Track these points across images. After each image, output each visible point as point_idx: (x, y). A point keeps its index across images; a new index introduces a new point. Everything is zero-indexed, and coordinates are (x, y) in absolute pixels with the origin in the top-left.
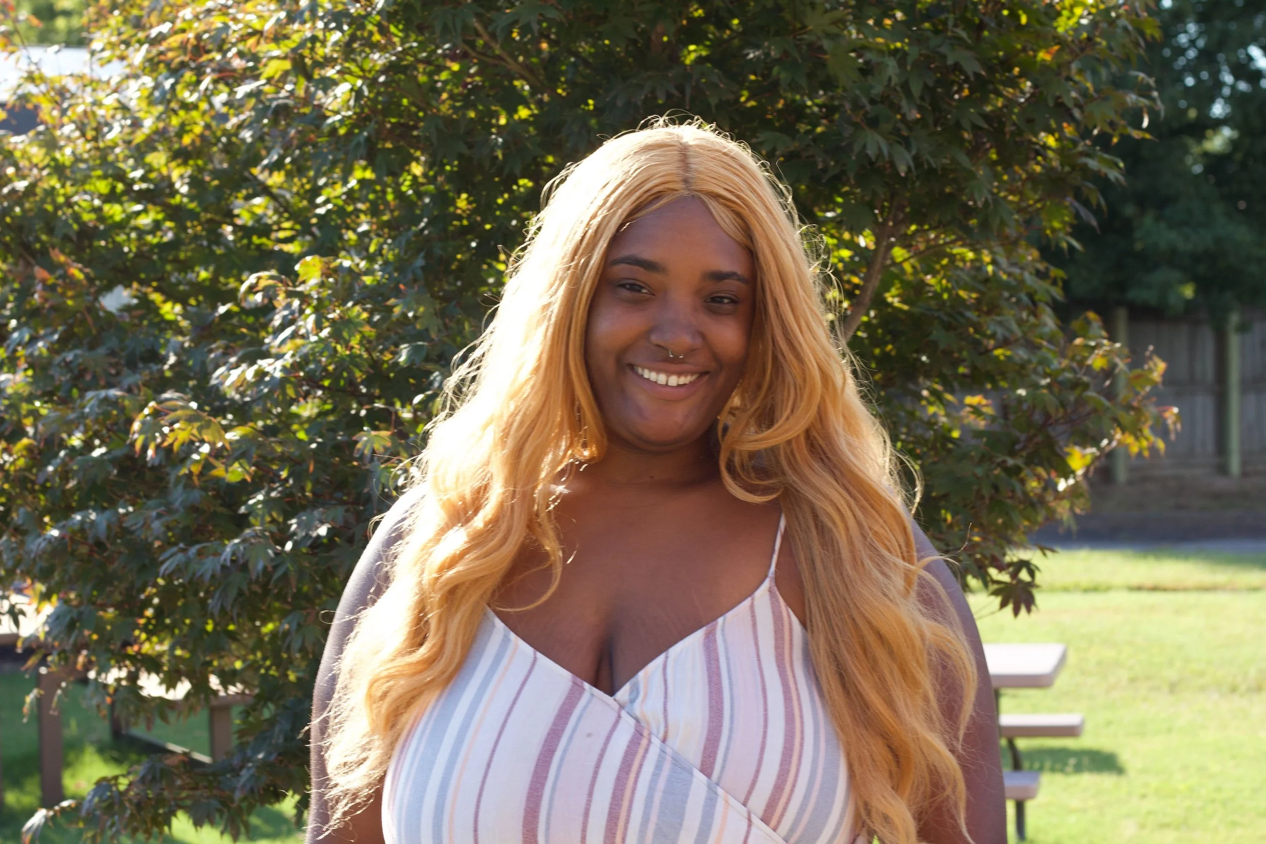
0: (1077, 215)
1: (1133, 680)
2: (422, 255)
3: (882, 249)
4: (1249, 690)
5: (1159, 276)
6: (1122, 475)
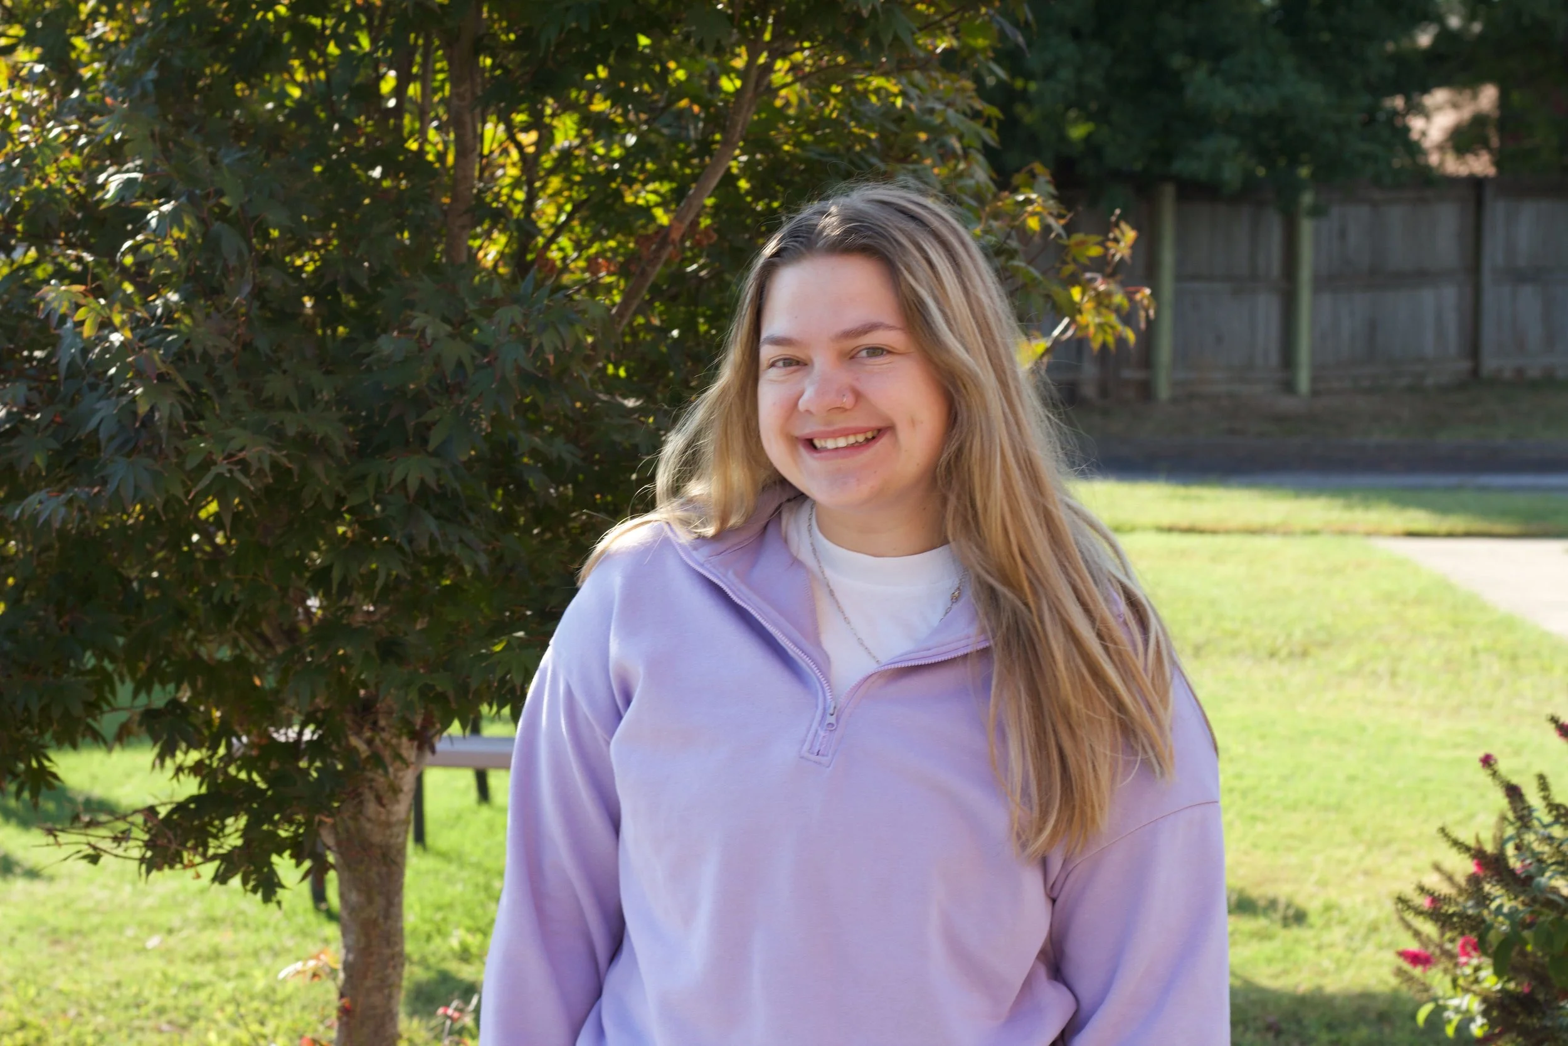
0: (1002, 35)
2: (155, 64)
4: (1291, 654)
5: (1212, 144)
6: (1164, 391)
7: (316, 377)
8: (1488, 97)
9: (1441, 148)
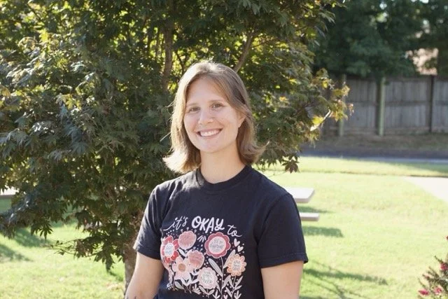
0: (318, 33)
1: (339, 204)
3: (250, 41)
4: (379, 209)
6: (342, 133)
7: (130, 122)
8: (435, 52)
9: (422, 67)
